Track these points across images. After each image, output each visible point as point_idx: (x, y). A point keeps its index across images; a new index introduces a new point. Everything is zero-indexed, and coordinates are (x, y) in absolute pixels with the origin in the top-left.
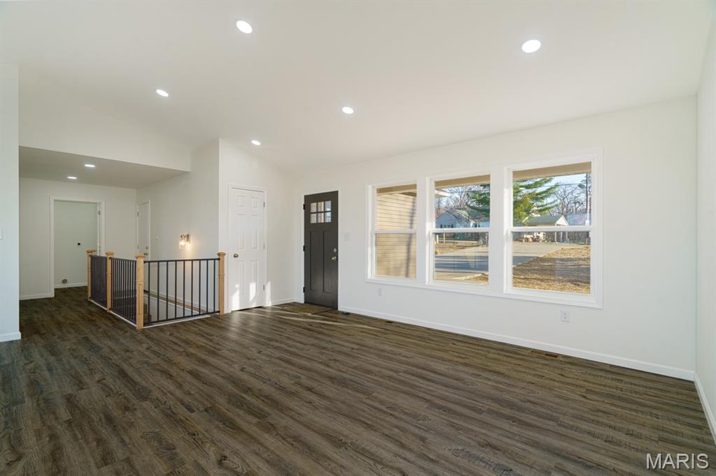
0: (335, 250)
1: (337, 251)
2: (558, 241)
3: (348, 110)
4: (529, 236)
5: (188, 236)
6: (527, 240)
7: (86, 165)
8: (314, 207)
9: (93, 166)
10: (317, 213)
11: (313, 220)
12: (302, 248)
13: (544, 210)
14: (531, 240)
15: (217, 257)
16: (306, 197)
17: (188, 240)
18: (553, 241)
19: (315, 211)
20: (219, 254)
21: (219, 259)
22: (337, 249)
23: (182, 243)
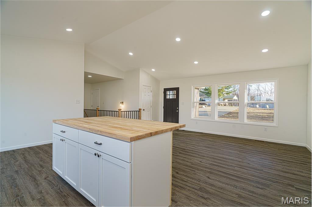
0: (178, 108)
1: (179, 109)
2: (234, 105)
3: (196, 63)
4: (222, 104)
5: (123, 102)
6: (222, 105)
7: (89, 76)
8: (168, 93)
9: (91, 76)
10: (169, 95)
11: (168, 97)
12: (163, 107)
13: (230, 93)
14: (223, 105)
15: (139, 110)
16: (164, 89)
17: (123, 104)
18: (232, 106)
19: (169, 94)
20: (139, 109)
21: (139, 111)
22: (179, 108)
23: (121, 105)
